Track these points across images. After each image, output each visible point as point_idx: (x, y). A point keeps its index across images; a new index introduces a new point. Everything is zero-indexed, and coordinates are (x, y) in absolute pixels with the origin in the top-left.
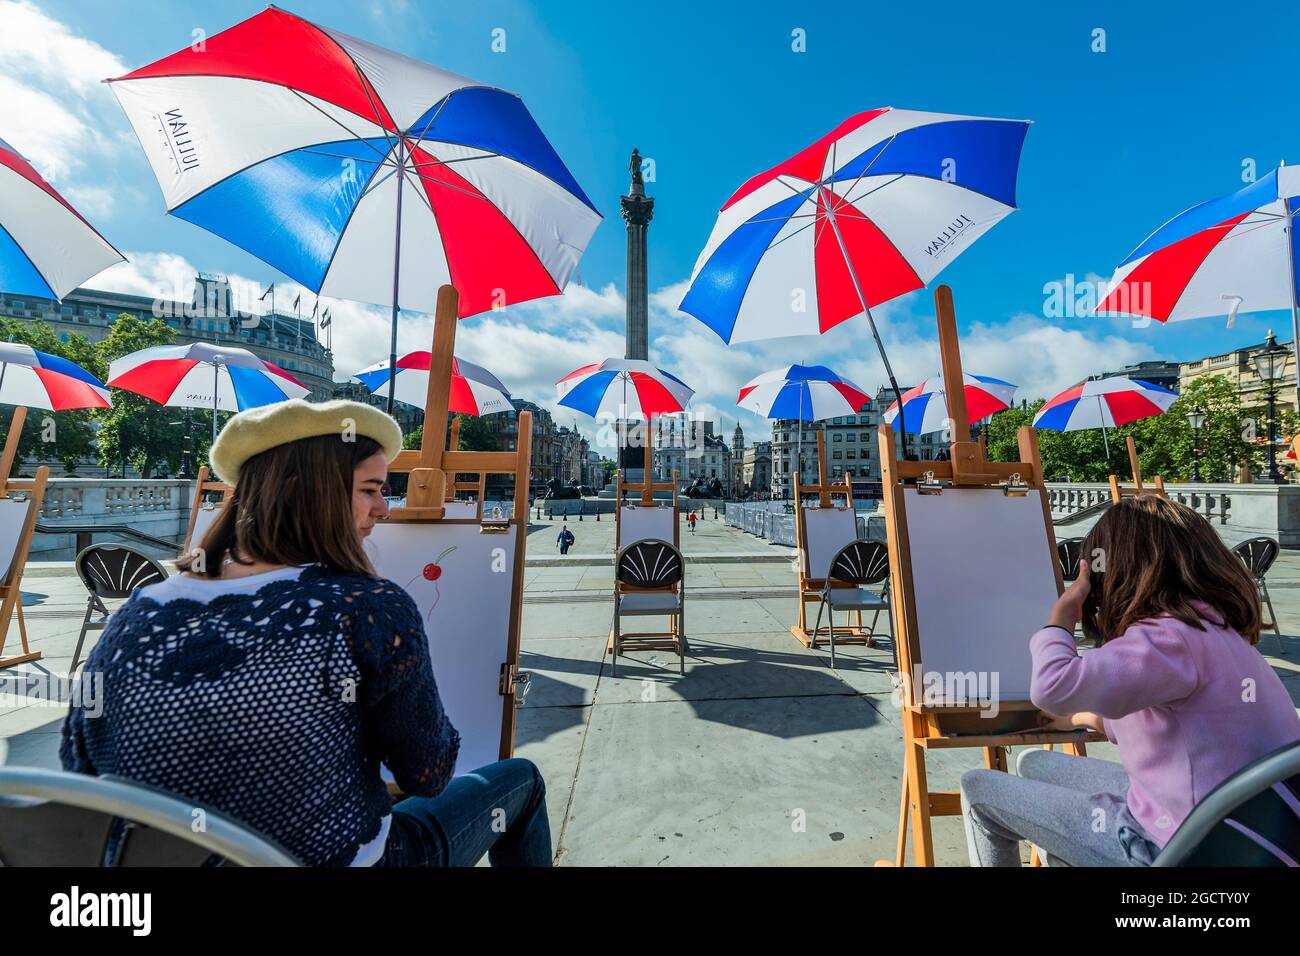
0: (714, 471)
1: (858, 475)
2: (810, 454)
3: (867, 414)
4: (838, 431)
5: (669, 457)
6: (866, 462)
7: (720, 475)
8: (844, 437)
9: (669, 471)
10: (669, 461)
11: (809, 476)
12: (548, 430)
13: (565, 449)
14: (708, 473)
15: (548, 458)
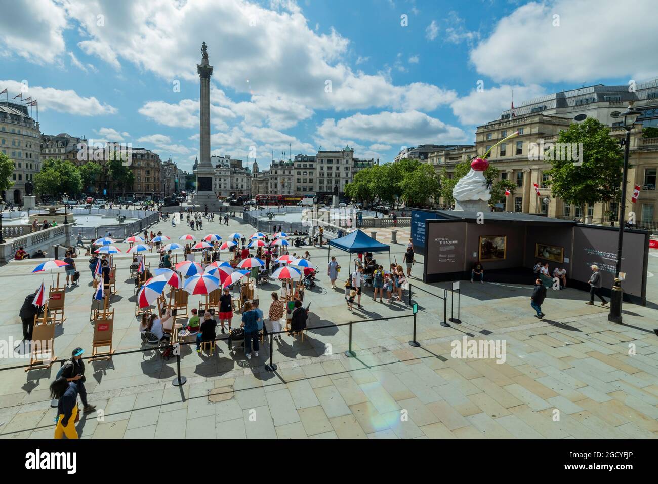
0: (242, 186)
1: (308, 190)
2: (286, 180)
3: (312, 163)
4: (299, 170)
5: (220, 179)
6: (311, 185)
7: (245, 187)
8: (302, 173)
9: (220, 185)
10: (220, 180)
11: (286, 190)
12: (158, 164)
13: (167, 173)
14: (240, 187)
15: (158, 178)
